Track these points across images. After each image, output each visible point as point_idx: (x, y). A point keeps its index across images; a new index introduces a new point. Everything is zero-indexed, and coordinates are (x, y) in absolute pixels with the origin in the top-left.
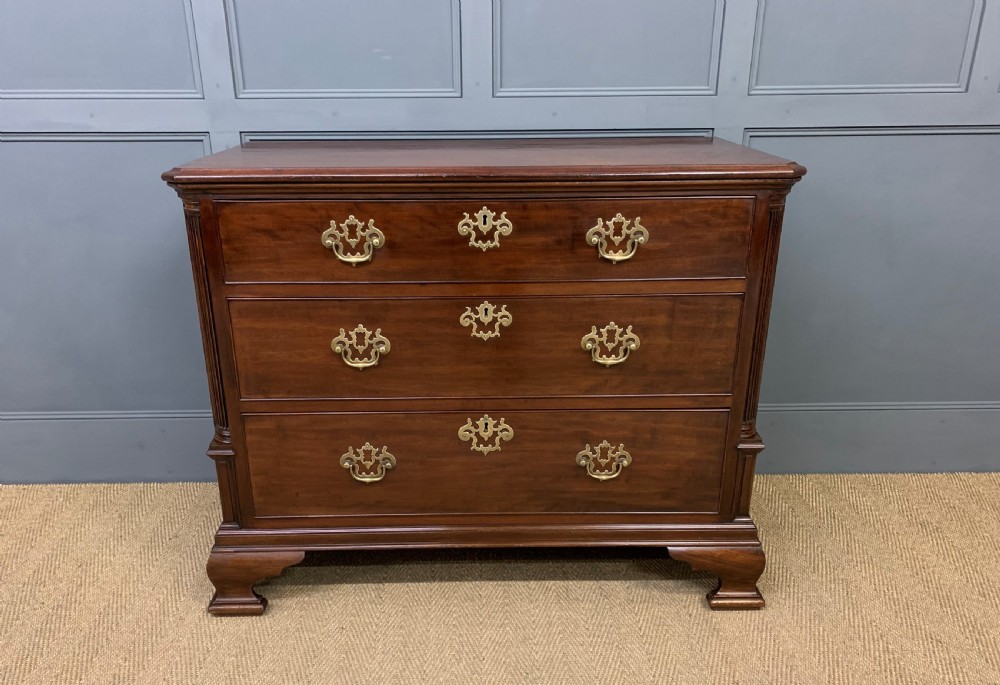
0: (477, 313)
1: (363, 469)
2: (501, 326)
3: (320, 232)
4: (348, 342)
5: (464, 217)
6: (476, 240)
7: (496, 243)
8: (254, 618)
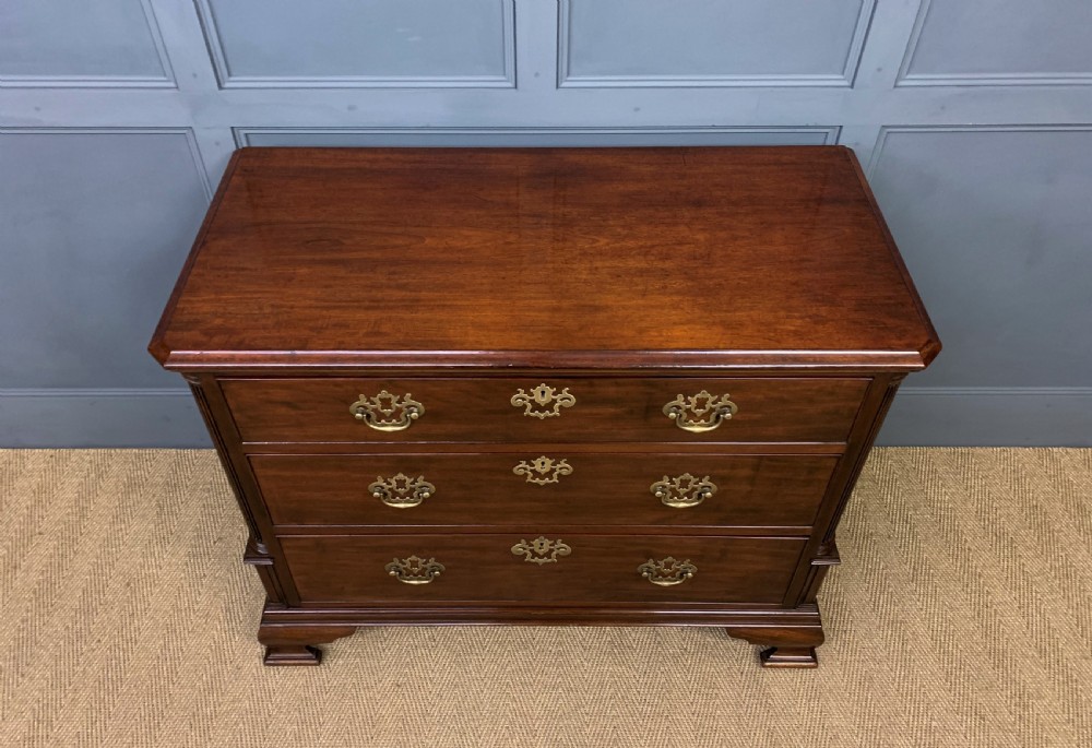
0: (532, 465)
1: (410, 573)
2: (560, 474)
3: (347, 402)
4: (388, 487)
5: (519, 392)
6: (532, 411)
7: (556, 412)
8: (310, 667)
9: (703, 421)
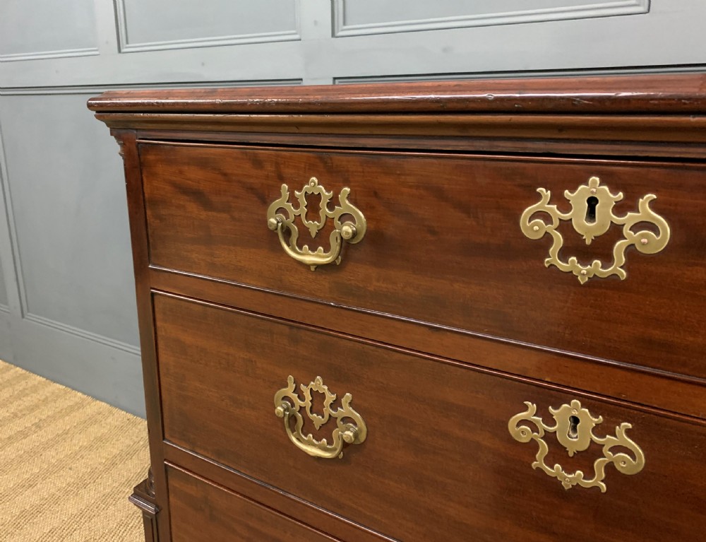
2: (610, 468)
3: (265, 201)
4: (299, 403)
5: (538, 197)
6: (564, 255)
7: (618, 268)
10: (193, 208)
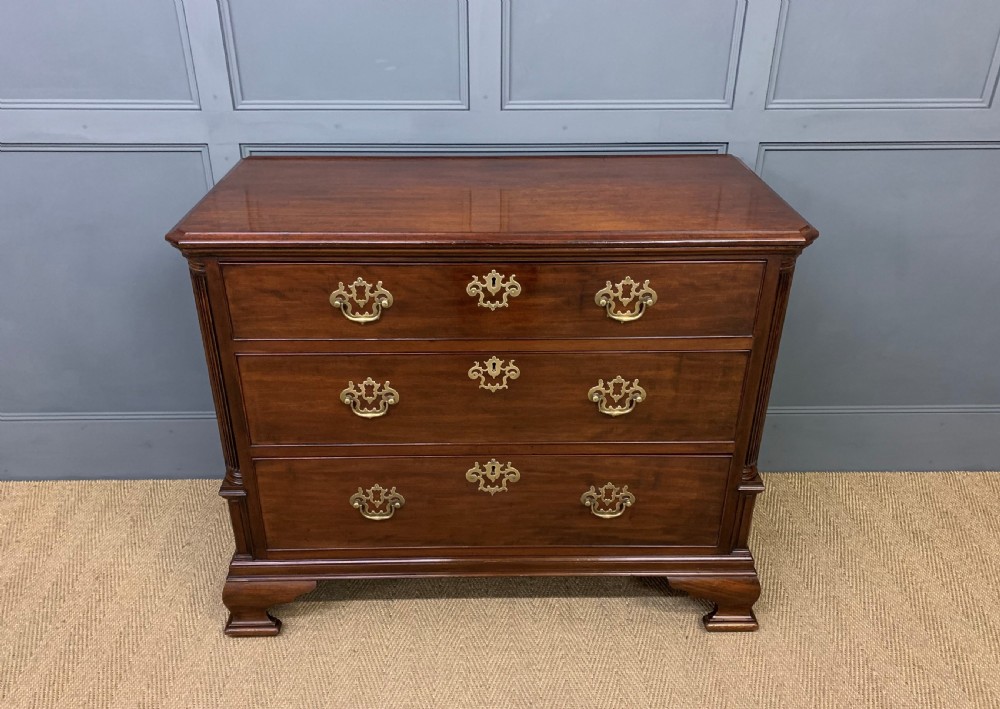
0: (485, 367)
1: (372, 507)
2: (508, 379)
3: (328, 292)
4: (357, 394)
5: (473, 279)
6: (485, 301)
7: (505, 303)
8: (269, 638)
9: (629, 311)
10: (272, 300)
